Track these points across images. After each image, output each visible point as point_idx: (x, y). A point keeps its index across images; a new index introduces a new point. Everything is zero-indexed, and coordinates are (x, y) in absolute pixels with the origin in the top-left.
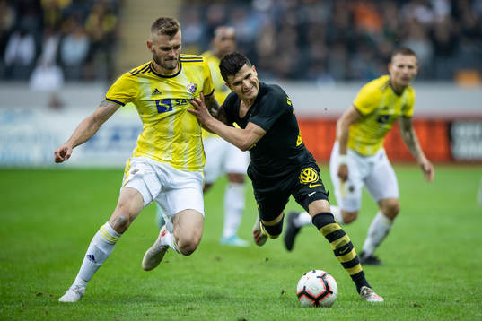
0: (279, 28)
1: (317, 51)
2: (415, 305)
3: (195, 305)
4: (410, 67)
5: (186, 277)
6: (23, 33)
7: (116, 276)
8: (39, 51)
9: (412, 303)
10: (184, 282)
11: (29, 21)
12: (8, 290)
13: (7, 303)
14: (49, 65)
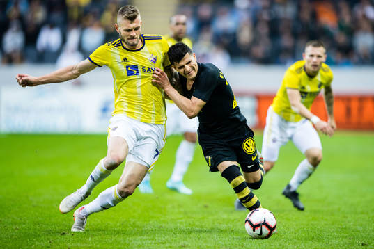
0: (255, 22)
1: (286, 41)
2: (363, 244)
3: (187, 243)
4: (319, 56)
5: (180, 221)
6: (52, 26)
7: (125, 220)
8: (64, 40)
9: (361, 243)
10: (178, 225)
11: (57, 16)
12: (39, 230)
13: (37, 240)
14: (73, 52)
